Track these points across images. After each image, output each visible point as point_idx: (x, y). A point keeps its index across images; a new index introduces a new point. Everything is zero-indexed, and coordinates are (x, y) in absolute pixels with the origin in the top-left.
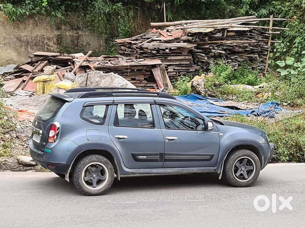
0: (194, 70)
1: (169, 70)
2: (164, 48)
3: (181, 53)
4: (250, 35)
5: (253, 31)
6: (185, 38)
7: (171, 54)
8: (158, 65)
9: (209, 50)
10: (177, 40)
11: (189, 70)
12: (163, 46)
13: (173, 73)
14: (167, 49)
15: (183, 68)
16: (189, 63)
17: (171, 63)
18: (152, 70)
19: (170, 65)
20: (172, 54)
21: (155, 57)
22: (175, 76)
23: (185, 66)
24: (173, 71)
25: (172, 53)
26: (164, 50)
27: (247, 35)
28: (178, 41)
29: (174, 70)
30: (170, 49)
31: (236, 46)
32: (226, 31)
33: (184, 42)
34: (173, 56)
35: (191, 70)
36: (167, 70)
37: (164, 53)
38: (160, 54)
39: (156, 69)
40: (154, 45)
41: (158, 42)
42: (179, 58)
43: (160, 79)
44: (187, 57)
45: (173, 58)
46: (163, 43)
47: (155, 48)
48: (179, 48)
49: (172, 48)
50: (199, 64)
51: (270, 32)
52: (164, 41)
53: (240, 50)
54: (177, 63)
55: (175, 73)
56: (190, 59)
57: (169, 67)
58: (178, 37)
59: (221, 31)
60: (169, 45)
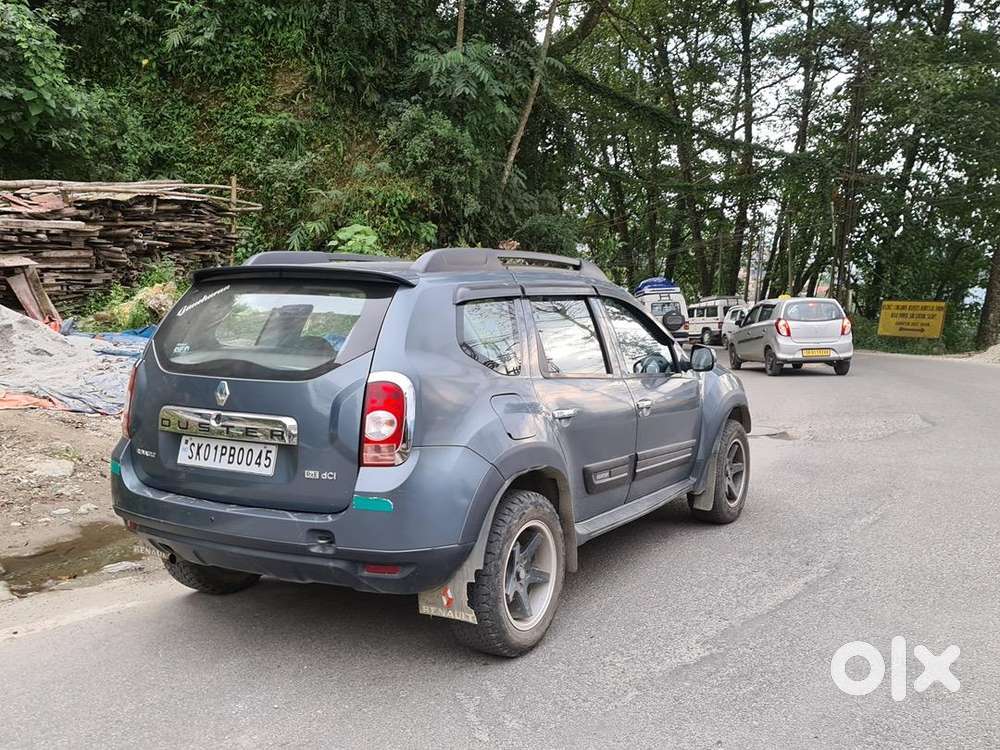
0: (101, 282)
1: (46, 281)
2: (34, 231)
3: (70, 244)
4: (196, 213)
5: (202, 205)
6: (72, 211)
7: (48, 246)
8: (20, 270)
9: (128, 240)
10: (55, 214)
11: (90, 281)
12: (32, 225)
13: (55, 289)
14: (39, 232)
15: (78, 277)
16: (87, 266)
17: (50, 266)
18: (9, 280)
19: (47, 270)
20: (51, 246)
21: (10, 251)
22: (58, 293)
23: (81, 273)
24: (54, 282)
25: (52, 243)
26: (32, 234)
27: (190, 212)
28: (59, 217)
29: (57, 280)
30: (48, 233)
31: (181, 232)
32: (155, 201)
33: (72, 220)
34: (53, 249)
35: (94, 281)
36: (42, 280)
37: (33, 243)
38: (24, 243)
39: (15, 278)
40: (7, 223)
41: (12, 216)
42: (67, 255)
43: (30, 300)
44: (83, 253)
45: (53, 254)
46: (27, 218)
47: (12, 230)
48: (67, 232)
49: (53, 232)
50: (108, 268)
51: (234, 208)
52: (29, 214)
53: (189, 240)
54: (63, 265)
55: (59, 288)
56: (90, 258)
57: (45, 275)
58: (56, 208)
59: (143, 201)
60: (44, 224)
